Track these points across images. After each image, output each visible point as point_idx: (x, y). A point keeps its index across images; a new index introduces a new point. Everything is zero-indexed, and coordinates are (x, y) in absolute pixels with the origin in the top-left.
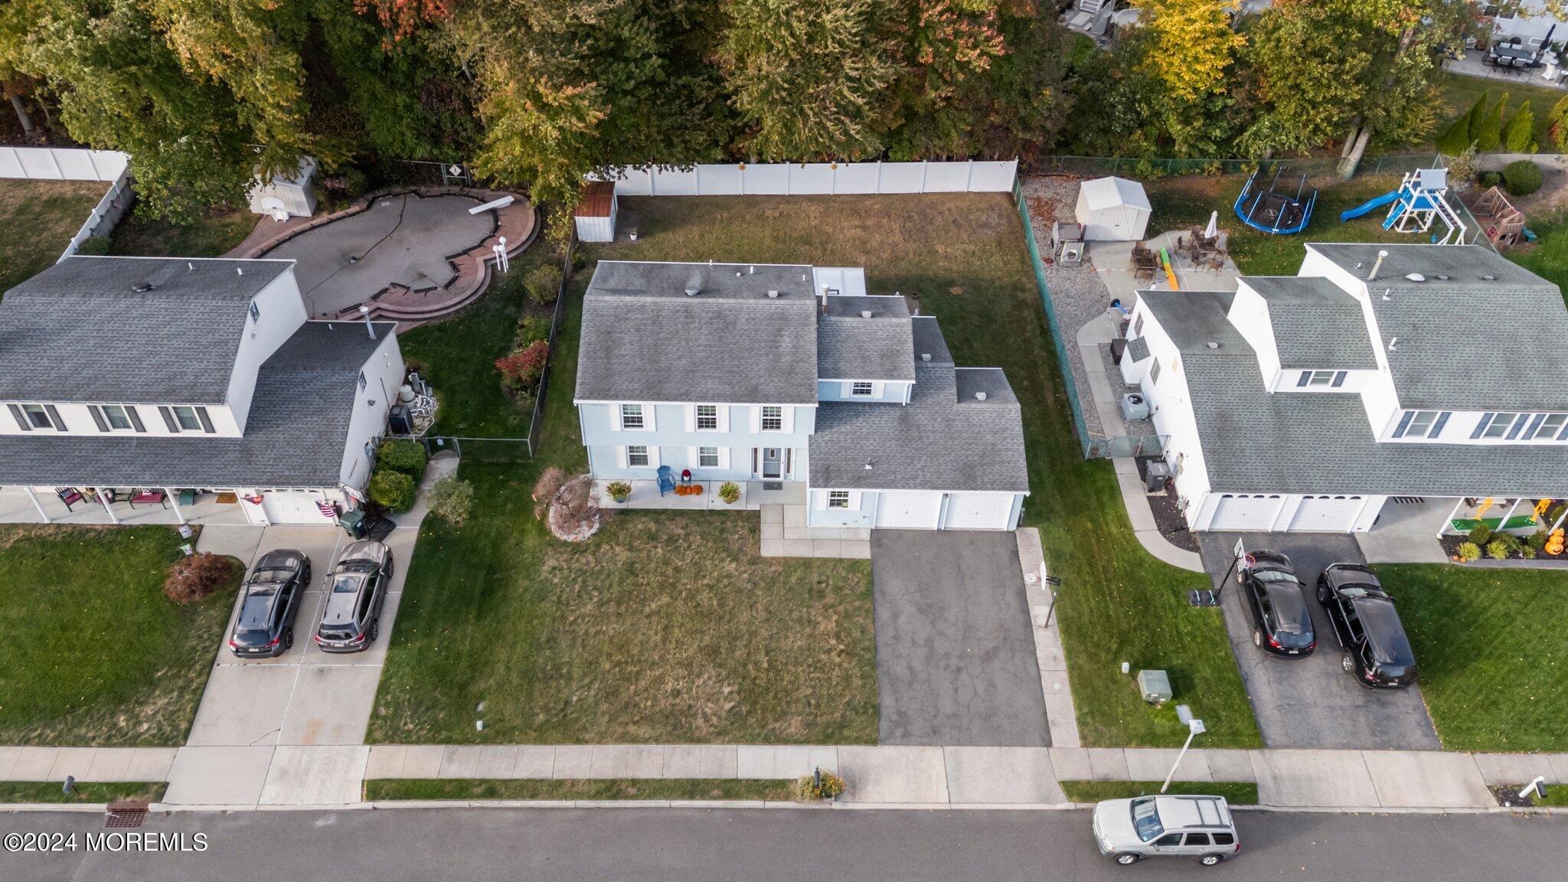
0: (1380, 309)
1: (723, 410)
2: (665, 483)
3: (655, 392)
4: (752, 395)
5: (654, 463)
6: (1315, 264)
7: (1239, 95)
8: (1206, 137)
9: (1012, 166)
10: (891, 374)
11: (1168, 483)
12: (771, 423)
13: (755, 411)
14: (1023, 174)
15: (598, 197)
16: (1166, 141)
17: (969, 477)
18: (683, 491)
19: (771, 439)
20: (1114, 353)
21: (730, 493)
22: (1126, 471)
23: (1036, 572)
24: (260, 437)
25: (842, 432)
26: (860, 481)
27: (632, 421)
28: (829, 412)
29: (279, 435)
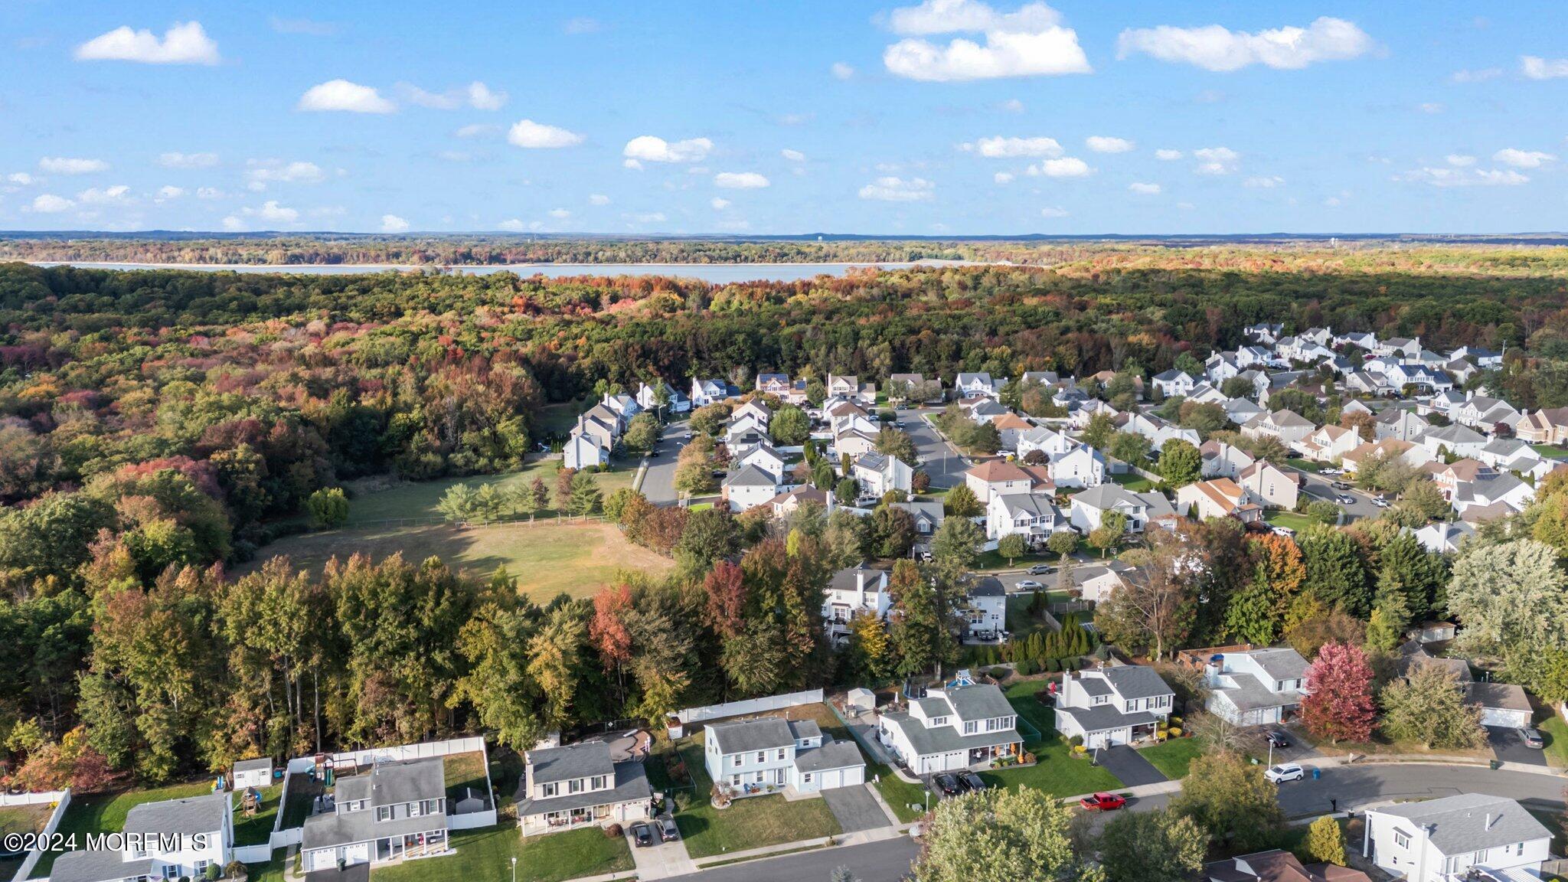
0: (950, 698)
1: (767, 753)
2: (747, 791)
3: (746, 748)
4: (776, 745)
5: (742, 783)
6: (931, 693)
7: (893, 655)
8: (886, 671)
9: (821, 691)
10: (814, 734)
11: (906, 766)
12: (781, 757)
13: (776, 752)
14: (827, 694)
15: (675, 721)
16: (872, 675)
17: (846, 762)
18: (754, 791)
19: (782, 764)
20: (878, 738)
21: (770, 788)
22: (892, 766)
23: (874, 791)
24: (620, 788)
25: (804, 757)
26: (813, 769)
27: (738, 763)
28: (799, 752)
29: (627, 785)
